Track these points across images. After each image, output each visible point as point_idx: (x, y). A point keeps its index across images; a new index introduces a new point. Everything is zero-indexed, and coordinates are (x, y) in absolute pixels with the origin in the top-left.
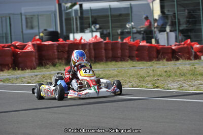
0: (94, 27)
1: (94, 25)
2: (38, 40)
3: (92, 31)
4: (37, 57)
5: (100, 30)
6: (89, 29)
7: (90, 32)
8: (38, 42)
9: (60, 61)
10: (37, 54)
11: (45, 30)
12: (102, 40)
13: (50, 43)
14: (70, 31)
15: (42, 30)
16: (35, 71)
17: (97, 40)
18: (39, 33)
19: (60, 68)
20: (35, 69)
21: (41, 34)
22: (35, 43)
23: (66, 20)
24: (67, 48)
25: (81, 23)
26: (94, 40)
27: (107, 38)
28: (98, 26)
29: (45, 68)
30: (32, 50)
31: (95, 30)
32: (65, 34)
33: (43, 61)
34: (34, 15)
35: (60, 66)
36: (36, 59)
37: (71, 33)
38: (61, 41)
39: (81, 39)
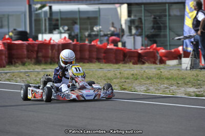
0: (63, 29)
1: (62, 27)
2: (8, 39)
3: (61, 33)
4: (7, 55)
5: (69, 32)
6: (57, 30)
7: (59, 33)
8: (9, 41)
9: (29, 60)
10: (7, 53)
11: (15, 30)
12: (71, 41)
13: (20, 42)
14: (39, 31)
15: (11, 29)
16: (4, 69)
17: (66, 41)
18: (9, 32)
19: (29, 67)
20: (4, 67)
21: (11, 34)
22: (5, 41)
23: (35, 20)
24: (36, 48)
25: (50, 24)
26: (62, 41)
27: (75, 40)
28: (66, 28)
29: (15, 67)
30: (3, 48)
31: (63, 31)
32: (33, 34)
33: (13, 60)
34: (4, 15)
35: (29, 65)
36: (6, 57)
37: (40, 33)
38: (31, 41)
39: (51, 39)
